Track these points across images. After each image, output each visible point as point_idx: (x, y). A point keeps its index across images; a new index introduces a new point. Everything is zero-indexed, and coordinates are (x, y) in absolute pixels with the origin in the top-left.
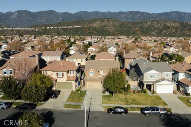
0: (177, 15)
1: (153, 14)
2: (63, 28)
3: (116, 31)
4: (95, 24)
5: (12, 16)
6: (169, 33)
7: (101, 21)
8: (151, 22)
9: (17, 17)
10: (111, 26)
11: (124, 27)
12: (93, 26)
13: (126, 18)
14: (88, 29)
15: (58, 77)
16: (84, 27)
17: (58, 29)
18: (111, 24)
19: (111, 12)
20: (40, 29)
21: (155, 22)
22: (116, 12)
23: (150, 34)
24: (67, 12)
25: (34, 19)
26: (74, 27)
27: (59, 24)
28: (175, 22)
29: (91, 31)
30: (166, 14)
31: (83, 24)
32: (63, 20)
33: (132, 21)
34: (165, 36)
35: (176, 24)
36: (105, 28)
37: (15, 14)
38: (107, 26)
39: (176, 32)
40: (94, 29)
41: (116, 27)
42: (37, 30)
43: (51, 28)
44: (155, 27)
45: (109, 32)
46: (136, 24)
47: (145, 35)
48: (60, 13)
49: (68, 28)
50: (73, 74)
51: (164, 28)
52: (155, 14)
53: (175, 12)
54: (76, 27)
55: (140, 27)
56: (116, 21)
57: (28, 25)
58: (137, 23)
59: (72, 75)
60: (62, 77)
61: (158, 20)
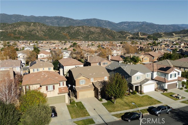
0: (96, 22)
1: (76, 20)
3: (45, 36)
4: (21, 28)
6: (94, 37)
7: (27, 25)
8: (77, 28)
10: (39, 31)
11: (52, 32)
13: (52, 23)
14: (13, 33)
15: (48, 90)
16: (7, 32)
18: (39, 28)
19: (35, 16)
21: (81, 28)
22: (40, 17)
23: (78, 39)
28: (97, 28)
29: (17, 36)
30: (88, 21)
31: (5, 28)
33: (57, 26)
34: (91, 40)
35: (98, 29)
36: (33, 33)
38: (35, 31)
39: (99, 36)
40: (20, 33)
41: (44, 32)
44: (81, 32)
45: (37, 36)
46: (63, 29)
47: (73, 39)
51: (89, 33)
52: (78, 20)
53: (94, 19)
55: (68, 32)
56: (43, 25)
58: (65, 28)
59: (62, 86)
60: (53, 90)
61: (83, 26)
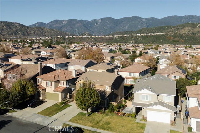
2: (142, 35)
4: (184, 31)
5: (96, 23)
9: (101, 25)
12: (179, 33)
14: (173, 36)
15: (48, 86)
16: (168, 34)
17: (137, 36)
20: (117, 36)
24: (153, 18)
25: (116, 26)
26: (155, 34)
27: (140, 31)
29: (177, 39)
31: (167, 31)
32: (148, 26)
36: (197, 35)
37: (99, 22)
40: (181, 36)
42: (114, 37)
43: (129, 35)
48: (145, 19)
49: (148, 35)
50: (64, 85)
54: (158, 34)
57: (111, 33)
59: (62, 85)
60: (50, 86)
